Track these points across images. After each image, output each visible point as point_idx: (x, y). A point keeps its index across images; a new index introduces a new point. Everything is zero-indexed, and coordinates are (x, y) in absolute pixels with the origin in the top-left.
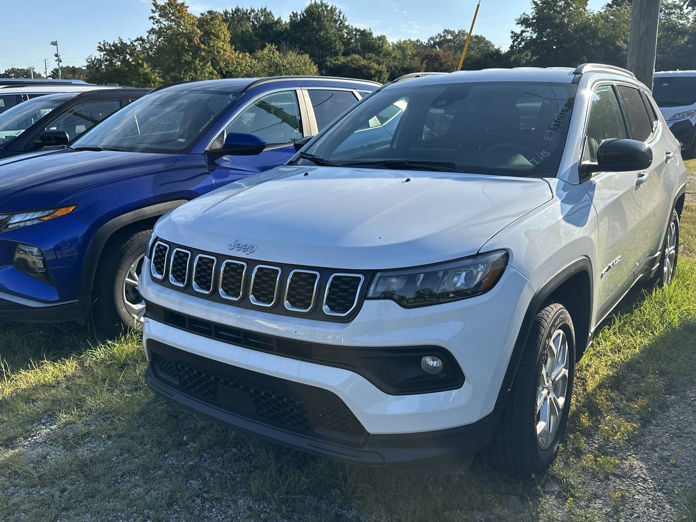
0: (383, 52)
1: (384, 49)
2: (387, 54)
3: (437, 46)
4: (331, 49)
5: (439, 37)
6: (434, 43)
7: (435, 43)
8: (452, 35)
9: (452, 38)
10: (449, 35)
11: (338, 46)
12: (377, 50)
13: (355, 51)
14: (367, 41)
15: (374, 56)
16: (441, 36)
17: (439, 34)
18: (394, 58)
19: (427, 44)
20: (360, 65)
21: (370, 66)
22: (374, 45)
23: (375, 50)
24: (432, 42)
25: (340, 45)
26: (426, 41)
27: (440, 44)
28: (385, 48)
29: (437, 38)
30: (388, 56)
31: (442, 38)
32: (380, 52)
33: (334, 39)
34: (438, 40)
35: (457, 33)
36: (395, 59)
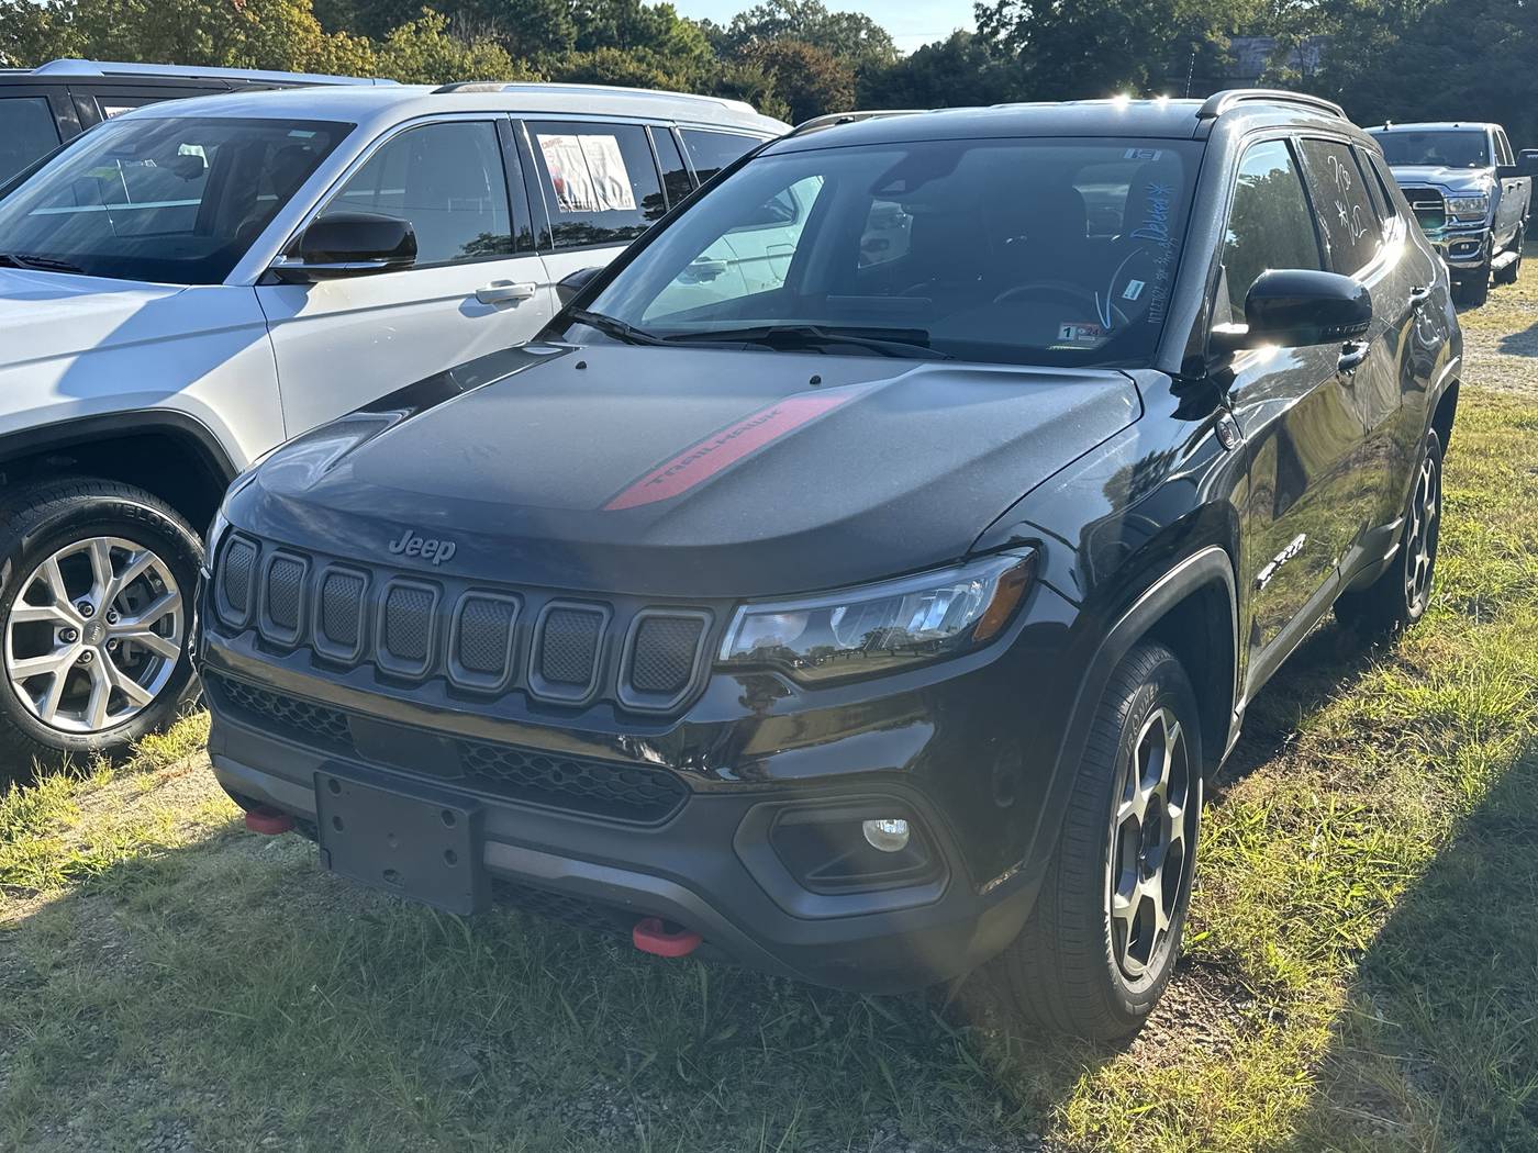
0: (669, 44)
1: (672, 37)
2: (680, 50)
3: (754, 36)
4: (547, 32)
5: (758, 13)
6: (746, 28)
7: (750, 29)
8: (788, 11)
9: (789, 17)
10: (783, 10)
11: (564, 27)
12: (655, 37)
13: (603, 39)
14: (629, 16)
15: (651, 52)
16: (762, 12)
17: (757, 8)
18: (698, 58)
19: (730, 30)
20: (624, 73)
21: (650, 77)
22: (648, 27)
23: (651, 38)
24: (742, 26)
25: (567, 22)
26: (729, 25)
27: (762, 30)
28: (674, 34)
29: (753, 15)
30: (685, 55)
31: (767, 18)
32: (662, 44)
33: (553, 7)
34: (755, 21)
35: (799, 6)
36: (698, 62)
